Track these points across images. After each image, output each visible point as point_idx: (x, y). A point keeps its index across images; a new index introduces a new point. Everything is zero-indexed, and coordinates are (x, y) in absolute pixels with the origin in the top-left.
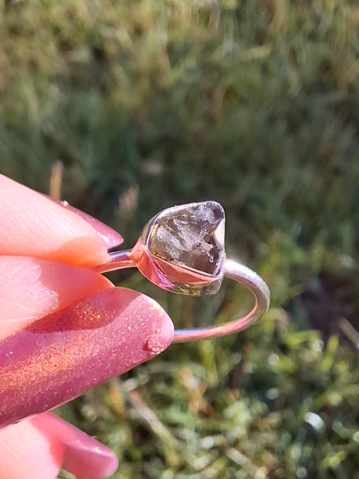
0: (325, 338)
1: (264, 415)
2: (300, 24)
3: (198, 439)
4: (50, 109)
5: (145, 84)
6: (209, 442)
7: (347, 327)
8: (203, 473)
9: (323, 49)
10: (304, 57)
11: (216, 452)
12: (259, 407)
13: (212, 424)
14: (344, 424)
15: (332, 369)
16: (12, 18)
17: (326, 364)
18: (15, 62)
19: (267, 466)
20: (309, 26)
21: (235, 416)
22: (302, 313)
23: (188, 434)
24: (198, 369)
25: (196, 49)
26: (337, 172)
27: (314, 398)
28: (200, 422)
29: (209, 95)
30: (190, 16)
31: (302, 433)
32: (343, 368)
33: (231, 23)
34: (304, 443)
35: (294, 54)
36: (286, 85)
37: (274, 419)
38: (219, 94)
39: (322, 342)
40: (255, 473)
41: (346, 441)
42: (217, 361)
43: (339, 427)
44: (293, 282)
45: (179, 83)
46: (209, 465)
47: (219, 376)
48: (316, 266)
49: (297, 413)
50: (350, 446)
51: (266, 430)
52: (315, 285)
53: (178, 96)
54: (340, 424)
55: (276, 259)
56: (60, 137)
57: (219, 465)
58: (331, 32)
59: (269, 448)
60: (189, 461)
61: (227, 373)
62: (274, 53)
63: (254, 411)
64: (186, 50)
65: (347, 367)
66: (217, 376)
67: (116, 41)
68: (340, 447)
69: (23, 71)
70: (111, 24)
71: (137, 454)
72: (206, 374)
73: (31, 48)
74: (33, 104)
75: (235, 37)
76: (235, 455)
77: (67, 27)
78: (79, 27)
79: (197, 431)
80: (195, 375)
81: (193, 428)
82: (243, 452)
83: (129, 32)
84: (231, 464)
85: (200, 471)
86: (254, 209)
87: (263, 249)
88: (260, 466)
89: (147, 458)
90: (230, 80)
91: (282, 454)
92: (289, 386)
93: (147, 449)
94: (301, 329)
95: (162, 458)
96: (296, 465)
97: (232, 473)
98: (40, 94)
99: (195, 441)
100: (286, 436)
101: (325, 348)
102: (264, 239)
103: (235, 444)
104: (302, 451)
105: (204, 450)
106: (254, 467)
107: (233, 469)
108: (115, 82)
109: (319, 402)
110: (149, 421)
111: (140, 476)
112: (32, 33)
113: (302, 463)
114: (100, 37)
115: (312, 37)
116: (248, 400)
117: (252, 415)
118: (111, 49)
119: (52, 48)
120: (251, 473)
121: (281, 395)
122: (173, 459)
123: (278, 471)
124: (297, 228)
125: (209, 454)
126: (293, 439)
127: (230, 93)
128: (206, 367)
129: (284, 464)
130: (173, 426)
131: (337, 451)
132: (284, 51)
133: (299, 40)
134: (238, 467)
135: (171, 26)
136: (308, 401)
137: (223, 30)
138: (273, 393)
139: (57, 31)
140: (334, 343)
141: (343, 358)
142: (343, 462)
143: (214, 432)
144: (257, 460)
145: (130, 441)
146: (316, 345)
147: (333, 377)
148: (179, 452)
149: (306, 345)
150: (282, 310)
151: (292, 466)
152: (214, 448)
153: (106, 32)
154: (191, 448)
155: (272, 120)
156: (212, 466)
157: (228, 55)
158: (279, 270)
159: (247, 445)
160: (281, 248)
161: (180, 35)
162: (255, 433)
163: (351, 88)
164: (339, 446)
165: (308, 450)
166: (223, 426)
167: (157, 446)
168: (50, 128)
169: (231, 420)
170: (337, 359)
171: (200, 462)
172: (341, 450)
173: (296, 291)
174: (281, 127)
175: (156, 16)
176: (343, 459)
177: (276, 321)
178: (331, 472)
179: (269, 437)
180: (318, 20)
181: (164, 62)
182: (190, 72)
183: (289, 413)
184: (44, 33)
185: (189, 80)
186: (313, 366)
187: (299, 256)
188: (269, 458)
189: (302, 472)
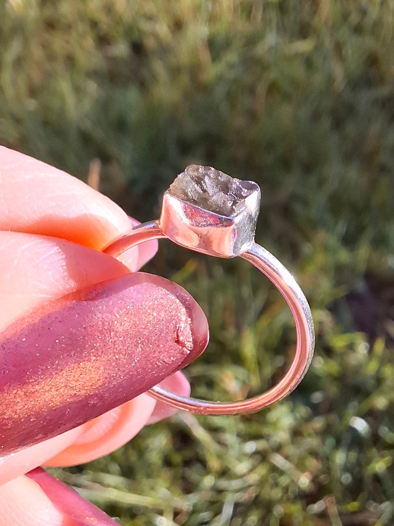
0: (371, 340)
1: (308, 420)
2: (345, 16)
3: (239, 444)
4: (87, 105)
5: (185, 80)
6: (251, 446)
7: (393, 329)
8: (245, 478)
10: (349, 51)
11: (258, 457)
12: (303, 411)
13: (254, 428)
14: (391, 429)
15: (378, 372)
16: (48, 12)
17: (372, 367)
18: (51, 57)
19: (311, 472)
20: (354, 18)
21: (278, 419)
22: (347, 315)
23: (230, 438)
24: (241, 372)
25: (238, 44)
26: (383, 169)
27: (360, 402)
28: (242, 427)
29: (252, 90)
30: (232, 8)
31: (347, 438)
32: (389, 371)
33: (274, 15)
34: (349, 448)
35: (339, 47)
36: (330, 80)
37: (318, 423)
38: (261, 89)
39: (367, 345)
40: (298, 480)
41: (392, 446)
42: (260, 364)
43: (384, 431)
44: (338, 283)
45: (220, 78)
46: (251, 471)
47: (261, 380)
48: (362, 267)
49: (341, 417)
51: (310, 435)
52: (360, 286)
53: (220, 92)
54: (386, 429)
55: (320, 259)
56: (99, 134)
57: (262, 470)
58: (377, 25)
59: (313, 453)
60: (231, 466)
61: (269, 377)
62: (318, 48)
63: (298, 415)
64: (227, 44)
66: (259, 379)
67: (156, 36)
68: (386, 452)
69: (60, 67)
70: (150, 18)
71: (177, 458)
72: (249, 378)
73: (68, 42)
74: (70, 100)
75: (278, 29)
76: (278, 460)
77: (104, 20)
78: (118, 21)
79: (239, 435)
80: (236, 378)
81: (235, 433)
82: (287, 458)
83: (169, 26)
84: (274, 469)
85: (242, 476)
86: (298, 208)
87: (306, 248)
88: (303, 471)
89: (187, 463)
90: (273, 75)
91: (327, 459)
92: (333, 390)
93: (188, 454)
94: (346, 331)
95: (203, 462)
96: (341, 471)
97: (275, 479)
98: (78, 90)
99: (237, 446)
100: (330, 441)
101: (371, 350)
102: (308, 239)
103: (278, 449)
104: (347, 456)
105: (245, 455)
106: (297, 472)
107: (277, 475)
108: (154, 78)
109: (365, 406)
110: (189, 426)
111: (180, 481)
112: (69, 27)
113: (346, 469)
114: (139, 30)
115: (358, 30)
116: (291, 404)
117: (296, 419)
118: (150, 43)
119: (89, 42)
120: (295, 480)
121: (326, 399)
122: (214, 464)
123: (322, 477)
124: (341, 228)
125: (251, 460)
126: (338, 444)
127: (273, 88)
128: (249, 370)
129: (328, 470)
130: (214, 430)
131: (383, 457)
132: (328, 44)
133: (344, 33)
134: (281, 473)
135: (212, 19)
136: (353, 405)
137: (266, 22)
138: (317, 397)
139: (94, 24)
140: (380, 346)
141: (390, 361)
142: (389, 468)
143: (256, 437)
144: (301, 466)
145: (170, 446)
146: (362, 347)
147: (379, 380)
148: (220, 457)
149: (351, 347)
150: (327, 311)
151: (337, 472)
152: (257, 453)
153: (145, 26)
154: (233, 453)
155: (316, 116)
156: (254, 471)
157: (271, 48)
158: (324, 270)
159: (291, 450)
160: (326, 248)
161: (221, 28)
162: (299, 438)
164: (384, 451)
165: (353, 455)
166: (266, 430)
167: (198, 450)
168: (87, 125)
169: (274, 424)
170: (383, 362)
171: (242, 467)
172: (386, 456)
173: (341, 292)
174: (326, 123)
175: (197, 9)
176: (389, 465)
177: (320, 323)
178: (377, 479)
179: (312, 442)
180: (364, 12)
181: (205, 56)
182: (231, 66)
183: (333, 417)
184: (81, 27)
185: (231, 75)
186: (358, 369)
187: (344, 256)
188: (313, 463)
189: (346, 478)
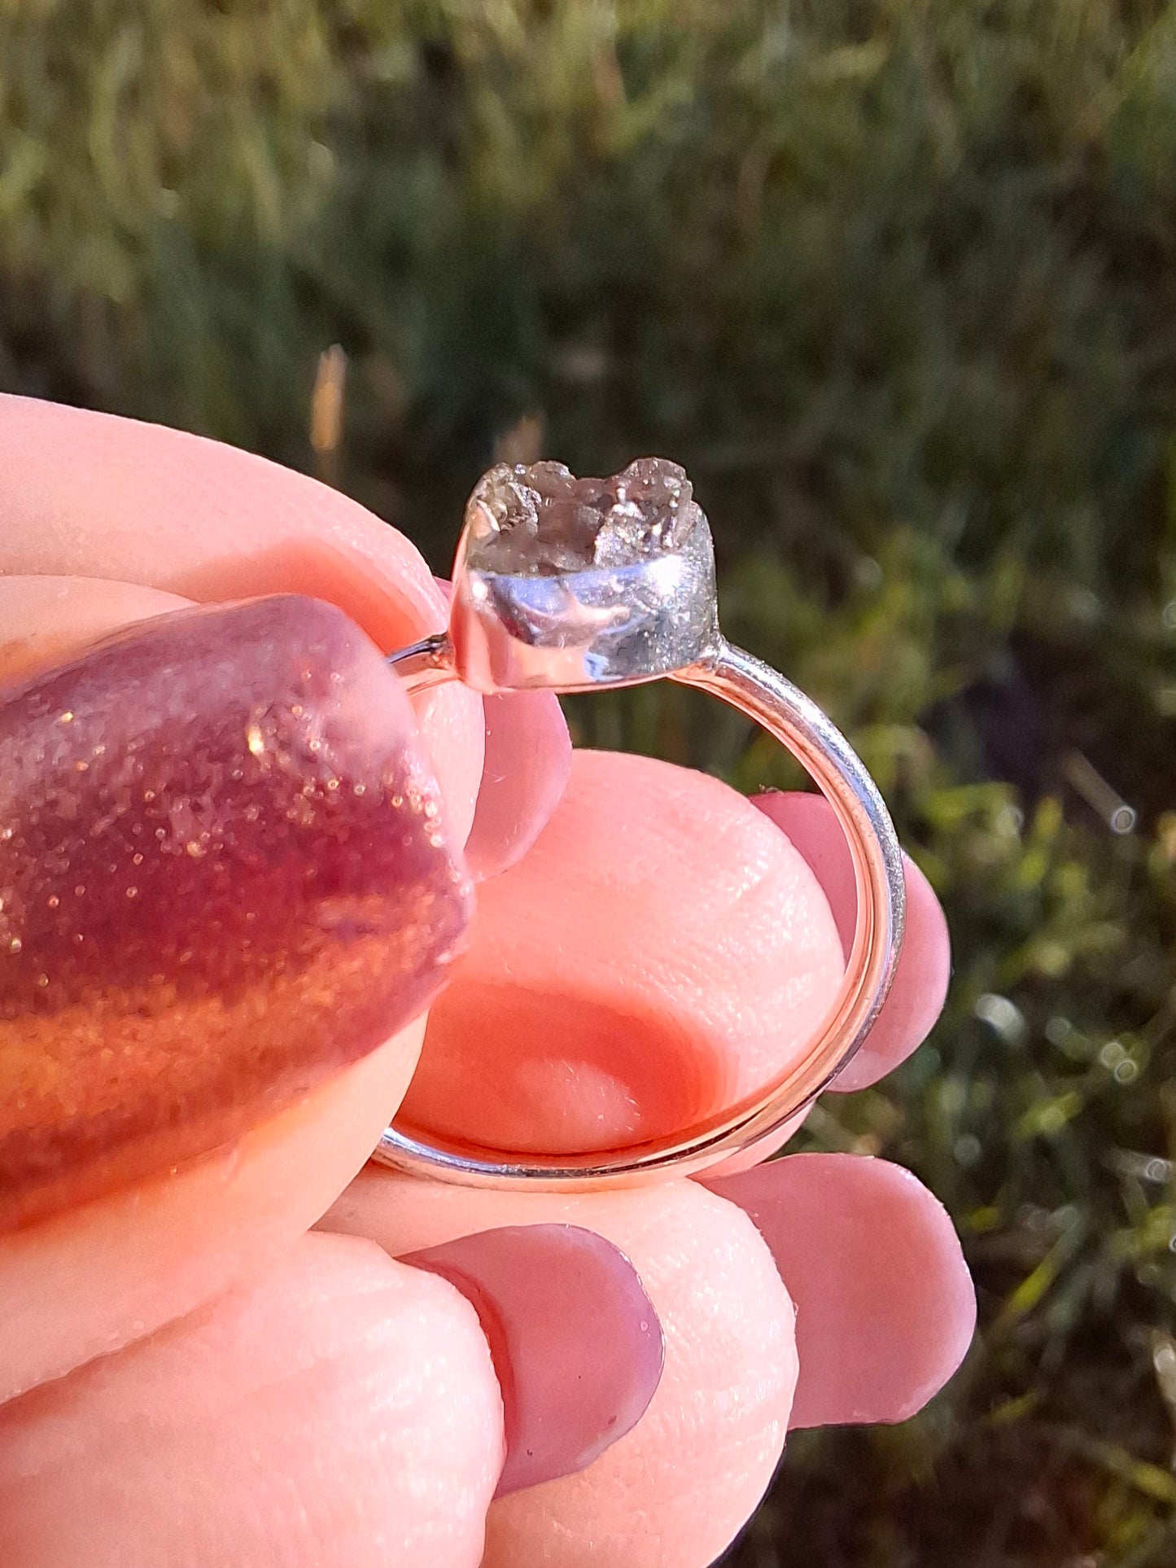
0: (1028, 803)
4: (310, 205)
5: (560, 145)
7: (1084, 776)
9: (1022, 52)
10: (972, 73)
14: (1077, 1025)
15: (1045, 882)
17: (1031, 870)
18: (215, 77)
19: (879, 1133)
22: (967, 740)
25: (693, 54)
26: (1057, 372)
27: (1001, 957)
29: (728, 171)
31: (968, 1048)
32: (1073, 881)
34: (975, 1073)
35: (946, 66)
36: (925, 147)
38: (752, 171)
39: (1021, 816)
41: (1081, 1067)
43: (1062, 1031)
44: (944, 660)
45: (648, 141)
48: (1003, 618)
49: (955, 995)
50: (1090, 1080)
52: (1000, 666)
53: (647, 178)
54: (1068, 1025)
55: (901, 599)
56: (340, 281)
58: (1042, 8)
59: (885, 1087)
62: (895, 63)
64: (666, 56)
65: (1085, 877)
67: (487, 33)
68: (1065, 1082)
69: (240, 106)
74: (267, 191)
75: (794, 19)
83: (518, 9)
86: (845, 471)
87: (866, 572)
88: (858, 1132)
90: (779, 134)
91: (917, 1102)
94: (965, 778)
96: (953, 1130)
98: (287, 167)
100: (927, 1056)
101: (1027, 829)
102: (869, 547)
104: (969, 1096)
106: (843, 1134)
108: (480, 135)
112: (261, 6)
113: (967, 1124)
114: (443, 17)
115: (994, 20)
118: (469, 48)
119: (315, 44)
123: (905, 1146)
124: (953, 520)
126: (947, 1063)
129: (920, 1130)
131: (1057, 1094)
132: (919, 55)
133: (959, 29)
136: (985, 967)
140: (1050, 817)
141: (1075, 855)
142: (1074, 1122)
146: (1005, 819)
147: (1047, 903)
149: (979, 820)
150: (917, 730)
151: (943, 1134)
155: (888, 240)
157: (775, 66)
158: (909, 627)
160: (914, 572)
161: (650, 13)
163: (1094, 155)
164: (1061, 1080)
165: (984, 1091)
168: (312, 257)
170: (1058, 857)
172: (1068, 1091)
173: (954, 684)
174: (913, 256)
176: (1076, 1112)
177: (901, 759)
178: (1043, 1147)
181: (610, 85)
182: (674, 112)
184: (294, 8)
185: (675, 134)
186: (996, 875)
187: (959, 591)
188: (885, 1114)
189: (968, 1149)
